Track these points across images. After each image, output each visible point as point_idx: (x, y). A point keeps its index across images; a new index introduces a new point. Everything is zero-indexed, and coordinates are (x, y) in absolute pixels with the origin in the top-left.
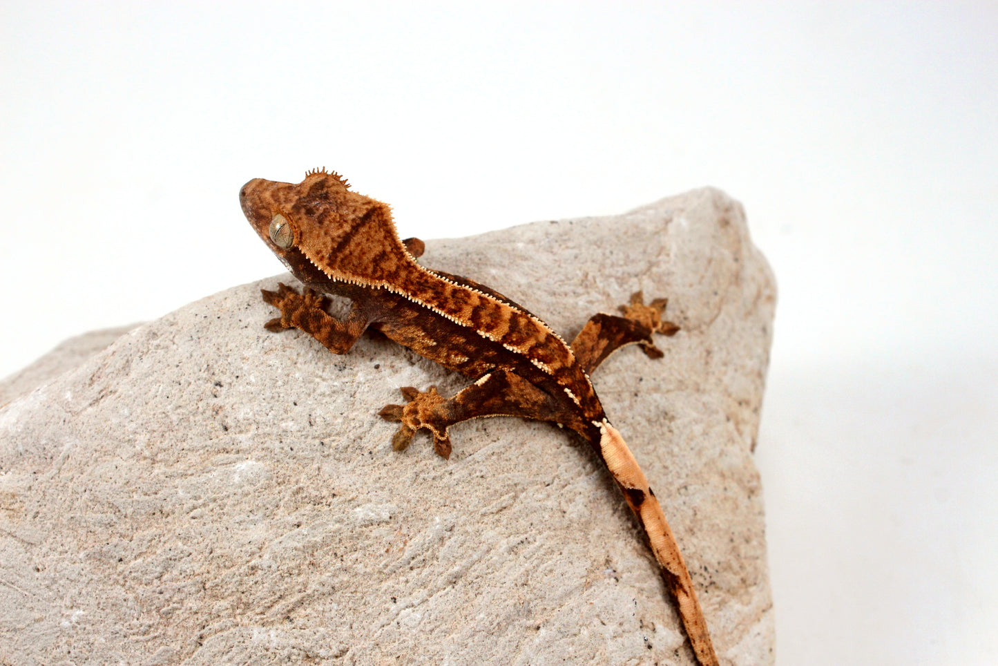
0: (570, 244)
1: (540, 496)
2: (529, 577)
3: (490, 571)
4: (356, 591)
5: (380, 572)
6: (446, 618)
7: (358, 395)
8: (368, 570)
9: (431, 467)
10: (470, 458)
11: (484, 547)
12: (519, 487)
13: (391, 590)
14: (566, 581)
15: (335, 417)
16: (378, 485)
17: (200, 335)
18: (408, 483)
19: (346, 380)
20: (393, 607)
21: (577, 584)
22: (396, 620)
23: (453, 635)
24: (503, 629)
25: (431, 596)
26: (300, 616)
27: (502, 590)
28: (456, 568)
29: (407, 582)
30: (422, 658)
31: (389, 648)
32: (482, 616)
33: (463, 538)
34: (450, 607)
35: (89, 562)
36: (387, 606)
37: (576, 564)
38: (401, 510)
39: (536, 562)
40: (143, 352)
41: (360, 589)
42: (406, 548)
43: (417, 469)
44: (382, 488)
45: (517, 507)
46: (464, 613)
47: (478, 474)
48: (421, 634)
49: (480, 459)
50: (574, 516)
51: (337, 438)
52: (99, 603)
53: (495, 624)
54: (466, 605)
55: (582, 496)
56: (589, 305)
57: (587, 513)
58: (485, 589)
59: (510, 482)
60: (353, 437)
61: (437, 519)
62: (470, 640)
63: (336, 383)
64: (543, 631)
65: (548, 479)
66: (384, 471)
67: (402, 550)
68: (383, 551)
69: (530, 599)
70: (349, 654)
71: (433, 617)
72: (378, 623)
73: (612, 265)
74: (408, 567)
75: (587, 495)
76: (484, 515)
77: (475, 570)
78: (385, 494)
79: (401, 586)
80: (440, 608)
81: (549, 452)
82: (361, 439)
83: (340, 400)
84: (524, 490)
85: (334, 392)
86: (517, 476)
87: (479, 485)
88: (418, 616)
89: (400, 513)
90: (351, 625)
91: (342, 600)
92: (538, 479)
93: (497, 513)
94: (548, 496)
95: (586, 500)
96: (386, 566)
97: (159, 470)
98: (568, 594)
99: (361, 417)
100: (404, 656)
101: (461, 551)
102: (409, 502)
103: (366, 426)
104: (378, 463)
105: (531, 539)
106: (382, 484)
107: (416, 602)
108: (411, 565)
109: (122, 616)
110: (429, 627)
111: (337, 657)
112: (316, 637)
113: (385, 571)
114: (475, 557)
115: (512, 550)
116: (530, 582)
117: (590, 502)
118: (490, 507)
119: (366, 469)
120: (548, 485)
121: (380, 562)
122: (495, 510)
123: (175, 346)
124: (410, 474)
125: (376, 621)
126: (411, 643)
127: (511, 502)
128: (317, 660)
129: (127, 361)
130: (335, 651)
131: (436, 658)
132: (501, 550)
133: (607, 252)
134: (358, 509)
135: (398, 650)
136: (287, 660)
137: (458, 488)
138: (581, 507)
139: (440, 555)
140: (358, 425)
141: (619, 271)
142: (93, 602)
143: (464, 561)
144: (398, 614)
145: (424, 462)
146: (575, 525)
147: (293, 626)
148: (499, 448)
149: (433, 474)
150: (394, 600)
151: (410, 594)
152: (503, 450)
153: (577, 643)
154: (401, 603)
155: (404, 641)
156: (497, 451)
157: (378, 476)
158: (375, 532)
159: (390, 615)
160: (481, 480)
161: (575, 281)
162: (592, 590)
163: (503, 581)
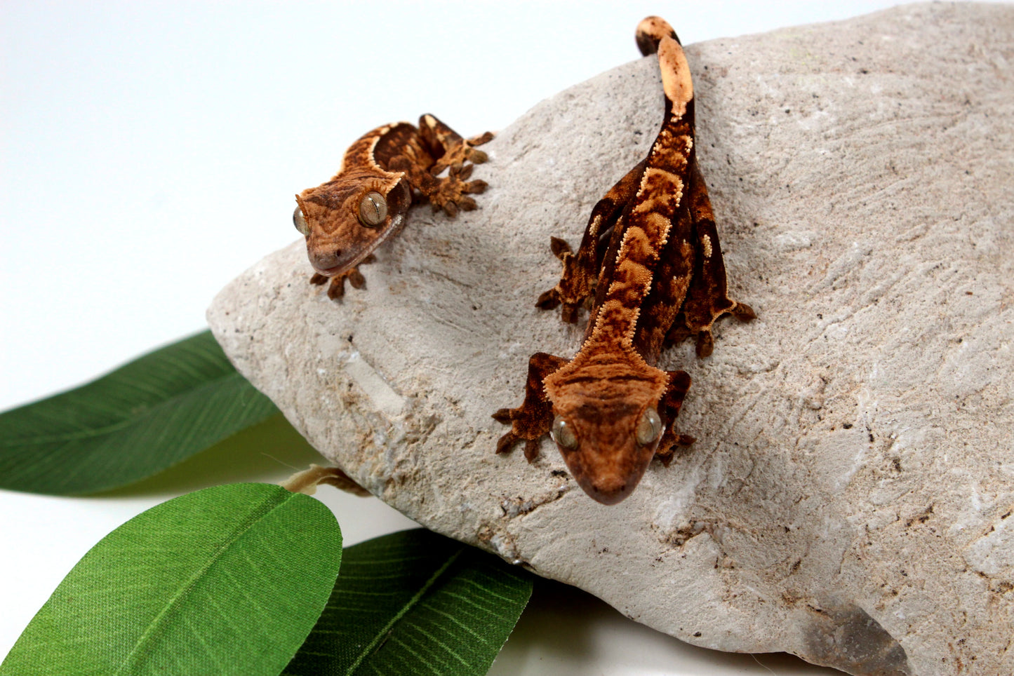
0: (955, 20)
1: (950, 229)
2: (947, 297)
3: (909, 290)
4: (782, 311)
5: (805, 293)
6: (871, 331)
7: (772, 137)
8: (793, 291)
9: (846, 199)
10: (881, 192)
11: (902, 269)
12: (930, 220)
13: (817, 307)
14: (983, 302)
15: (752, 156)
16: (797, 215)
17: (616, 91)
18: (825, 212)
19: (760, 123)
20: (819, 323)
21: (993, 305)
22: (823, 335)
23: (880, 346)
24: (927, 341)
25: (855, 312)
26: (730, 335)
27: (923, 307)
28: (877, 287)
29: (831, 300)
30: (851, 367)
31: (818, 359)
32: (906, 329)
33: (881, 261)
34: (874, 322)
35: (523, 298)
36: (813, 322)
37: (990, 289)
38: (820, 236)
39: (952, 285)
40: (562, 111)
41: (786, 308)
42: (828, 269)
43: (833, 200)
44: (801, 218)
45: (929, 237)
46: (888, 327)
47: (890, 206)
48: (849, 345)
49: (891, 193)
50: (984, 248)
51: (755, 174)
52: (534, 336)
53: (918, 336)
54: (889, 320)
55: (989, 232)
56: (978, 73)
57: (996, 248)
58: (906, 306)
59: (921, 214)
60: (770, 173)
61: (855, 244)
62: (896, 351)
63: (750, 126)
64: (965, 344)
65: (956, 215)
66: (801, 203)
67: (825, 272)
68: (806, 273)
69: (951, 316)
70: (780, 367)
71: (858, 330)
72: (806, 338)
73: (996, 41)
74: (830, 287)
75: (994, 232)
76: (899, 241)
77: (895, 290)
78: (805, 221)
79: (826, 304)
80: (865, 322)
81: (955, 191)
82: (777, 174)
83: (755, 140)
84: (934, 222)
85: (749, 134)
86: (927, 209)
87: (892, 215)
88: (844, 329)
89: (819, 239)
90: (780, 341)
91: (770, 318)
92: (947, 213)
93: (911, 240)
94: (958, 229)
95: (994, 237)
96: (810, 287)
98: (986, 314)
99: (777, 155)
100: (834, 366)
101: (881, 272)
102: (827, 229)
103: (782, 163)
104: (795, 195)
105: (945, 265)
106: (801, 215)
107: (841, 317)
108: (834, 285)
109: (557, 346)
110: (855, 340)
111: (768, 371)
112: (747, 352)
113: (809, 291)
114: (894, 277)
115: (928, 273)
116: (948, 301)
117: (997, 239)
118: (904, 235)
119: (784, 201)
120: (957, 220)
121: (804, 283)
122: (909, 237)
123: (593, 104)
124: (827, 203)
125: (804, 336)
126: (839, 354)
127: (924, 231)
128: (749, 375)
129: (548, 120)
130: (767, 365)
131: (865, 366)
132: (919, 272)
133: (990, 30)
134: (780, 236)
135: (828, 360)
136: (720, 375)
137: (873, 218)
138: (989, 242)
139: (861, 276)
140: (774, 162)
141: (1004, 47)
142: (528, 334)
143: (885, 281)
144: (824, 329)
145: (838, 194)
146: (986, 256)
147: (725, 343)
148: (908, 184)
149: (848, 204)
150: (820, 316)
151: (835, 311)
152: (912, 187)
153: (999, 356)
154: (827, 319)
155: (833, 352)
156: (906, 187)
157: (797, 206)
158: (798, 256)
159: (818, 330)
160: (893, 212)
161: (963, 50)
162: (1008, 311)
163: (923, 299)
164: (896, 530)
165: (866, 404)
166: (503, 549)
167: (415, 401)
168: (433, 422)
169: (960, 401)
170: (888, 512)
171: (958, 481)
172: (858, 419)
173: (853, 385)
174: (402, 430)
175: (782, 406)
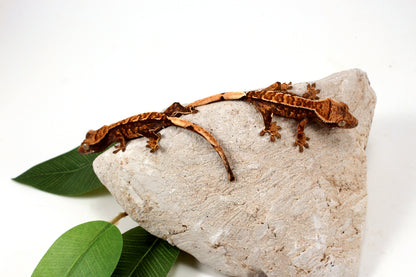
1: (300, 163)
6: (272, 196)
7: (250, 134)
8: (251, 182)
10: (280, 152)
11: (283, 177)
13: (258, 187)
14: (306, 187)
15: (243, 140)
18: (263, 159)
19: (247, 130)
20: (258, 192)
21: (309, 188)
22: (259, 196)
24: (288, 199)
25: (268, 190)
26: (233, 194)
27: (288, 189)
28: (275, 182)
29: (262, 185)
30: (265, 206)
32: (282, 195)
33: (278, 174)
35: (176, 176)
36: (256, 192)
37: (309, 182)
38: (261, 166)
39: (297, 182)
41: (249, 187)
45: (293, 166)
48: (265, 200)
49: (283, 153)
50: (309, 169)
51: (244, 146)
54: (278, 192)
55: (311, 163)
57: (313, 168)
58: (283, 188)
59: (291, 159)
60: (248, 146)
61: (271, 169)
62: (279, 202)
64: (299, 200)
66: (256, 155)
67: (261, 177)
68: (255, 177)
69: (296, 191)
70: (246, 204)
72: (254, 196)
75: (313, 163)
76: (284, 168)
77: (281, 183)
78: (257, 162)
79: (260, 187)
80: (271, 193)
82: (250, 146)
83: (245, 135)
84: (295, 161)
85: (243, 133)
87: (282, 160)
88: (265, 195)
91: (244, 190)
93: (287, 168)
94: (302, 163)
97: (196, 152)
98: (306, 191)
99: (251, 140)
100: (261, 205)
101: (277, 178)
102: (263, 164)
103: (252, 143)
104: (255, 153)
107: (264, 191)
108: (263, 181)
111: (242, 205)
112: (237, 199)
113: (256, 182)
114: (281, 180)
115: (291, 178)
116: (295, 187)
117: (314, 165)
119: (251, 155)
121: (255, 180)
124: (263, 156)
126: (262, 202)
127: (291, 165)
128: (237, 205)
130: (242, 203)
131: (269, 206)
132: (288, 178)
134: (249, 166)
138: (311, 166)
139: (271, 179)
140: (249, 142)
142: (178, 187)
143: (278, 181)
144: (259, 194)
145: (267, 153)
146: (309, 171)
147: (231, 196)
149: (270, 156)
150: (258, 190)
151: (263, 189)
154: (260, 191)
158: (254, 172)
159: (257, 194)
162: (313, 189)
163: (288, 186)
164: (273, 253)
165: (268, 218)
166: (170, 242)
167: (146, 203)
168: (151, 209)
169: (295, 218)
170: (271, 248)
171: (292, 240)
172: (265, 222)
173: (265, 212)
174: (143, 210)
175: (245, 215)
